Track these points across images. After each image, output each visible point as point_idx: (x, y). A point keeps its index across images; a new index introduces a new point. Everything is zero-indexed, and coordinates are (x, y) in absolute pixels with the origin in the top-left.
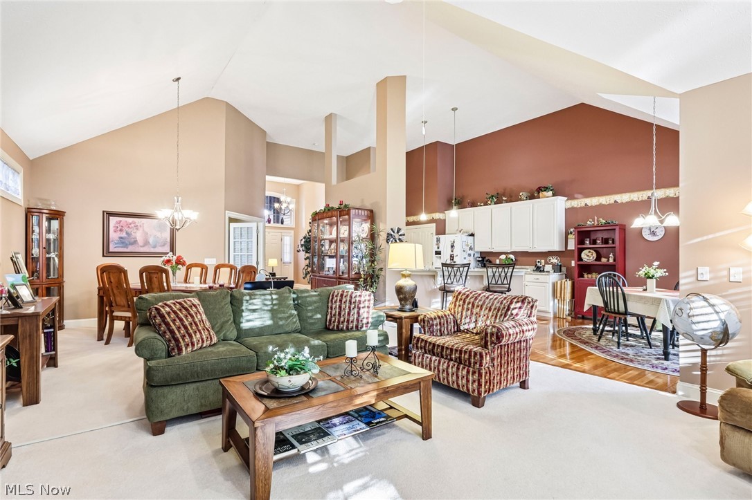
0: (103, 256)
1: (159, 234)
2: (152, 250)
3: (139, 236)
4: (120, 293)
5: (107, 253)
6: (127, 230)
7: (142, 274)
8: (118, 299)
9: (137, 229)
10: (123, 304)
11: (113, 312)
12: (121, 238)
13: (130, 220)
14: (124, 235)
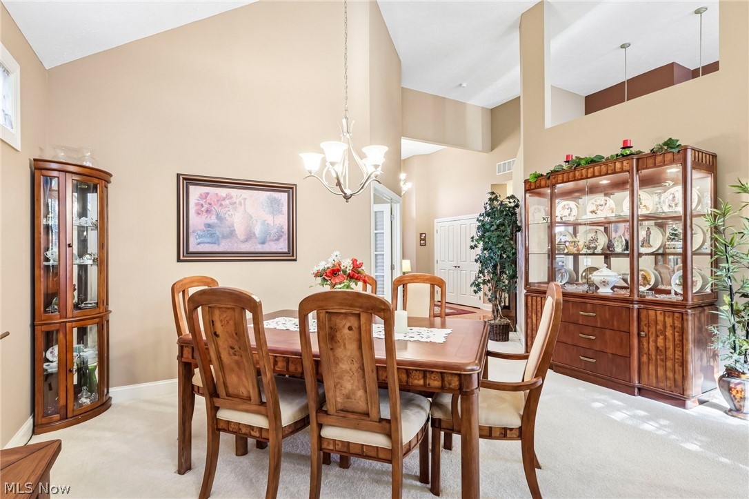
0: (179, 260)
1: (270, 219)
2: (260, 248)
3: (237, 221)
4: (238, 363)
5: (185, 254)
6: (219, 209)
7: (306, 315)
8: (232, 380)
9: (235, 209)
10: (243, 392)
11: (217, 409)
12: (209, 226)
13: (222, 192)
14: (213, 219)
